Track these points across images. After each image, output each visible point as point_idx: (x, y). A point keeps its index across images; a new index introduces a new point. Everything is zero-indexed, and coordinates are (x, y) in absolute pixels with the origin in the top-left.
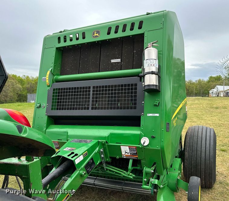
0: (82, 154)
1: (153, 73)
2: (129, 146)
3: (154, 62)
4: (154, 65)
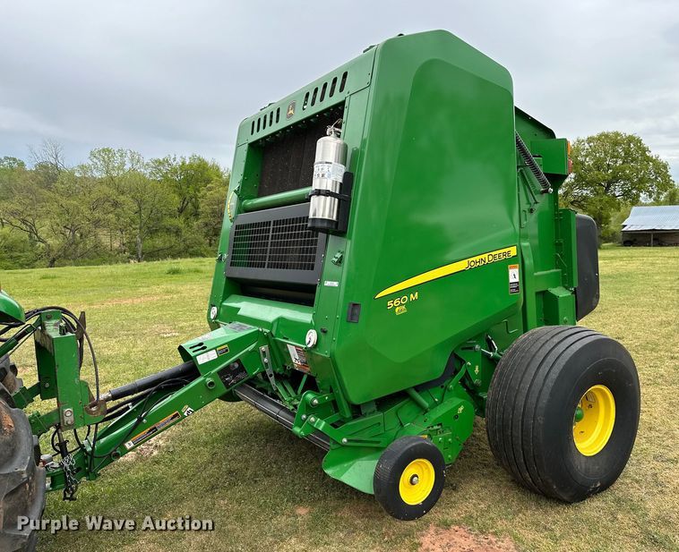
0: (215, 348)
1: (328, 193)
2: (296, 346)
3: (326, 170)
4: (323, 176)
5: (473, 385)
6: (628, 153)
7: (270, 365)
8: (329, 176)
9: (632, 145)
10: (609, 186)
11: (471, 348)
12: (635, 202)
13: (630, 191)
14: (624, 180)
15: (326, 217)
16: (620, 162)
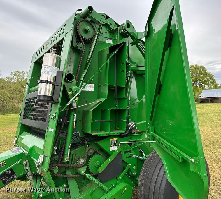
3: (46, 69)
4: (45, 73)
5: (133, 175)
6: (200, 72)
7: (29, 171)
8: (48, 73)
9: (201, 69)
10: (194, 83)
11: (131, 157)
12: (203, 88)
13: (202, 84)
14: (200, 81)
15: (47, 95)
16: (198, 75)
